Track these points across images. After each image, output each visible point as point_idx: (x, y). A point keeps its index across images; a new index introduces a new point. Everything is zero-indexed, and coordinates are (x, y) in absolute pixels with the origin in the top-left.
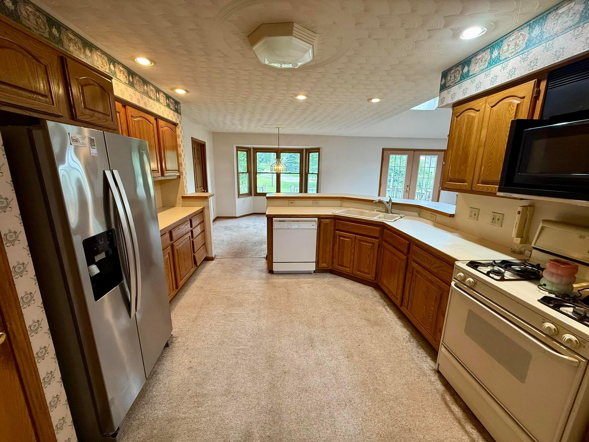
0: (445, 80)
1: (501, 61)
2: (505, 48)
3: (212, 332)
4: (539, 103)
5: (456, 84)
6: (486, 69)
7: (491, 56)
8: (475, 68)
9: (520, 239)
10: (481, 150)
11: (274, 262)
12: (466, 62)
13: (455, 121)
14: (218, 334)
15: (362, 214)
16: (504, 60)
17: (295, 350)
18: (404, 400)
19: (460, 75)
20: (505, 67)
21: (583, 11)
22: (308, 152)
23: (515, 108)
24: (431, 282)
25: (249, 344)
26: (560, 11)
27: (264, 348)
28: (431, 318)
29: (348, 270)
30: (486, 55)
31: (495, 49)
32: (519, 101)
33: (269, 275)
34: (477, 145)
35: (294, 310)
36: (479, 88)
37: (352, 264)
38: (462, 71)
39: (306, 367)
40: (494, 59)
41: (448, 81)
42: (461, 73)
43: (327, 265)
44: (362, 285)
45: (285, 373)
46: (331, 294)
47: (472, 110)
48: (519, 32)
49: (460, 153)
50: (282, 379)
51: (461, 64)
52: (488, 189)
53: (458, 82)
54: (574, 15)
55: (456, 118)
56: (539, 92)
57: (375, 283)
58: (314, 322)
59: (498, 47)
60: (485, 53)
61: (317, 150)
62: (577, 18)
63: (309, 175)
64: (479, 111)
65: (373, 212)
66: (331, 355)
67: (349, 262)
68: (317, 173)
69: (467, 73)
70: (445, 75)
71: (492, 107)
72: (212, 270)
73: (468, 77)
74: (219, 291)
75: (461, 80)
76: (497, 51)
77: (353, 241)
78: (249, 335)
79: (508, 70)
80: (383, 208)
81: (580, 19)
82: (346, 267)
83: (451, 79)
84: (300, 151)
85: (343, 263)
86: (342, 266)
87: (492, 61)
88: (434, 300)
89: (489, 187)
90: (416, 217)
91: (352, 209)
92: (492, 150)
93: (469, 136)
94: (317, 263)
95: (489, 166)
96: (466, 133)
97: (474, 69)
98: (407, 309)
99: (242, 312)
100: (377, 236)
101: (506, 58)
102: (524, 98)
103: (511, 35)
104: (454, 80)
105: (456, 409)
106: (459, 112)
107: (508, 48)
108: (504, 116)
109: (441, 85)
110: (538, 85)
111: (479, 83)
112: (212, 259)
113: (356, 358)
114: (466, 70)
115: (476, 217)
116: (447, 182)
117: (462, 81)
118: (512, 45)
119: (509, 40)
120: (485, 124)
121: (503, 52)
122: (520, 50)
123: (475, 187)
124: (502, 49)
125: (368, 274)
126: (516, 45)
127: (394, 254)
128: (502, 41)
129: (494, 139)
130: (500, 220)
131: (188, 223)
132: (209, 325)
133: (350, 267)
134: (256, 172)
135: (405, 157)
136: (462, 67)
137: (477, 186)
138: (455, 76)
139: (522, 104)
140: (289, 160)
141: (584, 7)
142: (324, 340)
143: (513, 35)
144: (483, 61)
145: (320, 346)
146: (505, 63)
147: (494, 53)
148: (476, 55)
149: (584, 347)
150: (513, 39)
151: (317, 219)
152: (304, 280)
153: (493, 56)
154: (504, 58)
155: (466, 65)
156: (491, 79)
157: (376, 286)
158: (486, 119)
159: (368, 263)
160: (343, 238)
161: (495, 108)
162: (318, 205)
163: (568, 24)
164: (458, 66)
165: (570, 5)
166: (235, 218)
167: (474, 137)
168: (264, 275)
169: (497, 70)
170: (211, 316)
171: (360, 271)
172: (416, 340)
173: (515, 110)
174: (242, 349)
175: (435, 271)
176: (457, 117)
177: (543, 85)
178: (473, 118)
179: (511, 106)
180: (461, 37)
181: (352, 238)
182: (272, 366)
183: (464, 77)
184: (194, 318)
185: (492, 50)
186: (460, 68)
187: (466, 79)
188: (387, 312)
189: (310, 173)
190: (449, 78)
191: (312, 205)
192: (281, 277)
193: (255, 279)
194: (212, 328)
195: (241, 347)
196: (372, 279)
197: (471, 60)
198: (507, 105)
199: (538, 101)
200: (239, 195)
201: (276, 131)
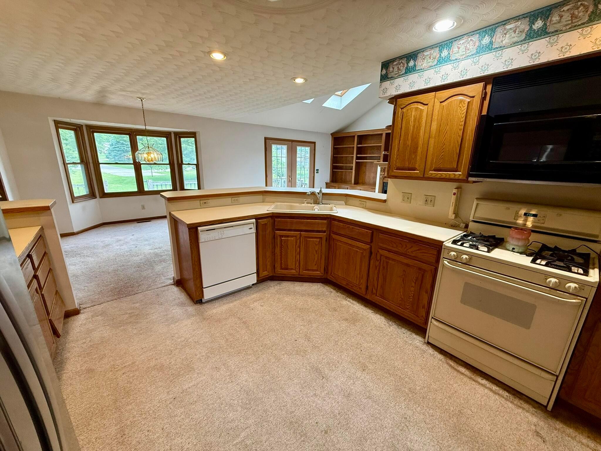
0: (386, 70)
1: (451, 61)
2: (455, 49)
3: (176, 441)
4: (486, 103)
5: (400, 76)
6: (435, 66)
7: (440, 55)
8: (421, 63)
9: (454, 215)
10: (432, 141)
11: (204, 288)
12: (412, 56)
13: (400, 112)
14: (189, 438)
15: (291, 207)
16: (454, 60)
17: (312, 394)
18: (433, 386)
19: (405, 68)
20: (456, 67)
21: (528, 31)
22: (178, 136)
23: (466, 105)
24: (408, 265)
25: (250, 422)
26: (508, 27)
27: (274, 415)
28: (411, 297)
29: (294, 272)
30: (435, 52)
31: (444, 49)
32: (469, 99)
33: (198, 306)
34: (427, 135)
35: (269, 342)
36: (429, 84)
37: (297, 264)
38: (407, 64)
39: (340, 408)
40: (444, 58)
41: (391, 72)
42: (405, 66)
43: (269, 272)
44: (310, 284)
45: (326, 432)
46: (291, 305)
47: (419, 104)
48: (469, 37)
49: (409, 143)
50: (330, 444)
51: (405, 57)
52: (442, 175)
53: (403, 74)
54: (520, 33)
55: (400, 109)
56: (486, 94)
57: (324, 278)
58: (302, 347)
59: (448, 48)
60: (433, 51)
61: (192, 135)
62: (523, 36)
63: (183, 166)
64: (427, 105)
65: (303, 205)
66: (349, 377)
67: (294, 263)
68: (196, 163)
69: (414, 67)
70: (386, 65)
71: (441, 102)
72: (89, 332)
73: (415, 71)
74: (133, 363)
75: (406, 73)
76: (446, 51)
77: (298, 239)
78: (239, 409)
79: (460, 70)
80: (311, 200)
81: (526, 37)
82: (292, 269)
83: (394, 71)
84: (166, 135)
85: (288, 265)
86: (287, 269)
87: (441, 60)
88: (415, 281)
89: (442, 174)
90: (344, 205)
91: (279, 203)
92: (444, 141)
93: (419, 128)
94: (258, 273)
95: (443, 155)
96: (415, 125)
97: (422, 65)
98: (376, 296)
99: (201, 379)
100: (324, 229)
101: (456, 59)
102: (473, 97)
103: (460, 39)
104: (397, 72)
105: (463, 370)
106: (405, 104)
107: (458, 50)
108: (456, 111)
109: (381, 75)
110: (485, 88)
111: (428, 78)
112: (76, 312)
113: (371, 367)
114: (411, 63)
115: (409, 200)
116: (395, 171)
117: (408, 74)
118: (462, 48)
119: (459, 43)
120: (435, 117)
121: (453, 53)
122: (471, 54)
123: (428, 174)
124: (451, 50)
125: (317, 270)
126: (466, 49)
127: (353, 246)
128: (452, 42)
129: (446, 132)
130: (432, 202)
131: (28, 264)
132: (160, 431)
133: (295, 268)
134: (98, 161)
135: (285, 148)
136: (406, 61)
137: (430, 173)
138: (398, 68)
139: (471, 102)
140: (116, 148)
141: (529, 28)
142: (329, 364)
143: (463, 39)
144: (431, 58)
145: (332, 373)
146: (456, 63)
147: (443, 53)
148: (424, 51)
149: (583, 290)
150: (463, 43)
151: (254, 220)
152: (249, 298)
153: (443, 55)
154: (454, 59)
155: (412, 59)
156: (441, 76)
157: (325, 281)
158: (436, 112)
159: (316, 259)
160: (284, 238)
161: (444, 104)
162: (239, 203)
163: (516, 39)
164: (402, 58)
165: (517, 23)
166: (73, 234)
167: (423, 128)
168: (192, 309)
169: (447, 68)
170: (151, 412)
171: (308, 270)
172: (393, 322)
173: (466, 107)
174: (247, 437)
175: (413, 255)
176: (402, 109)
177: (489, 88)
178: (421, 111)
179: (462, 103)
180: (434, 29)
181: (296, 236)
182: (305, 435)
183: (409, 71)
184: (119, 436)
185: (441, 49)
186: (404, 61)
187: (412, 73)
188: (353, 304)
189: (184, 163)
190: (391, 69)
191: (231, 204)
192: (217, 304)
193: (182, 320)
194: (168, 433)
195: (243, 434)
196: (321, 275)
197: (417, 55)
198: (458, 102)
199: (485, 101)
200: (73, 199)
201: (137, 104)
